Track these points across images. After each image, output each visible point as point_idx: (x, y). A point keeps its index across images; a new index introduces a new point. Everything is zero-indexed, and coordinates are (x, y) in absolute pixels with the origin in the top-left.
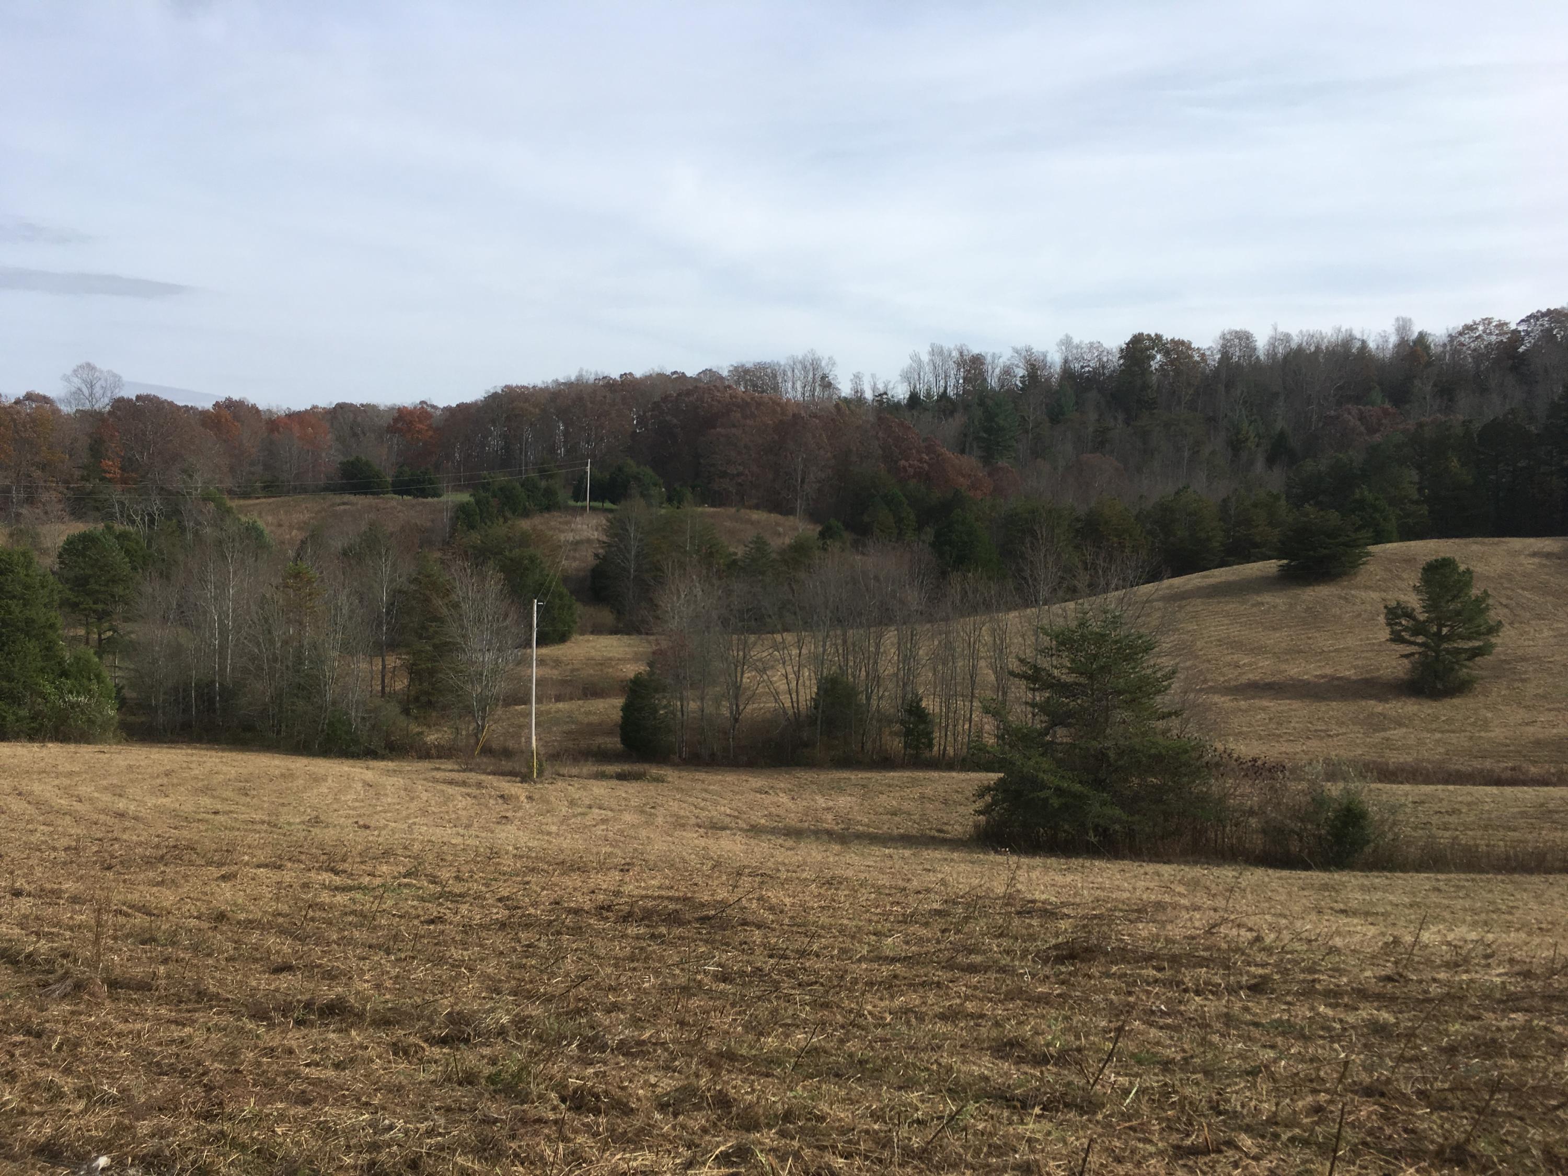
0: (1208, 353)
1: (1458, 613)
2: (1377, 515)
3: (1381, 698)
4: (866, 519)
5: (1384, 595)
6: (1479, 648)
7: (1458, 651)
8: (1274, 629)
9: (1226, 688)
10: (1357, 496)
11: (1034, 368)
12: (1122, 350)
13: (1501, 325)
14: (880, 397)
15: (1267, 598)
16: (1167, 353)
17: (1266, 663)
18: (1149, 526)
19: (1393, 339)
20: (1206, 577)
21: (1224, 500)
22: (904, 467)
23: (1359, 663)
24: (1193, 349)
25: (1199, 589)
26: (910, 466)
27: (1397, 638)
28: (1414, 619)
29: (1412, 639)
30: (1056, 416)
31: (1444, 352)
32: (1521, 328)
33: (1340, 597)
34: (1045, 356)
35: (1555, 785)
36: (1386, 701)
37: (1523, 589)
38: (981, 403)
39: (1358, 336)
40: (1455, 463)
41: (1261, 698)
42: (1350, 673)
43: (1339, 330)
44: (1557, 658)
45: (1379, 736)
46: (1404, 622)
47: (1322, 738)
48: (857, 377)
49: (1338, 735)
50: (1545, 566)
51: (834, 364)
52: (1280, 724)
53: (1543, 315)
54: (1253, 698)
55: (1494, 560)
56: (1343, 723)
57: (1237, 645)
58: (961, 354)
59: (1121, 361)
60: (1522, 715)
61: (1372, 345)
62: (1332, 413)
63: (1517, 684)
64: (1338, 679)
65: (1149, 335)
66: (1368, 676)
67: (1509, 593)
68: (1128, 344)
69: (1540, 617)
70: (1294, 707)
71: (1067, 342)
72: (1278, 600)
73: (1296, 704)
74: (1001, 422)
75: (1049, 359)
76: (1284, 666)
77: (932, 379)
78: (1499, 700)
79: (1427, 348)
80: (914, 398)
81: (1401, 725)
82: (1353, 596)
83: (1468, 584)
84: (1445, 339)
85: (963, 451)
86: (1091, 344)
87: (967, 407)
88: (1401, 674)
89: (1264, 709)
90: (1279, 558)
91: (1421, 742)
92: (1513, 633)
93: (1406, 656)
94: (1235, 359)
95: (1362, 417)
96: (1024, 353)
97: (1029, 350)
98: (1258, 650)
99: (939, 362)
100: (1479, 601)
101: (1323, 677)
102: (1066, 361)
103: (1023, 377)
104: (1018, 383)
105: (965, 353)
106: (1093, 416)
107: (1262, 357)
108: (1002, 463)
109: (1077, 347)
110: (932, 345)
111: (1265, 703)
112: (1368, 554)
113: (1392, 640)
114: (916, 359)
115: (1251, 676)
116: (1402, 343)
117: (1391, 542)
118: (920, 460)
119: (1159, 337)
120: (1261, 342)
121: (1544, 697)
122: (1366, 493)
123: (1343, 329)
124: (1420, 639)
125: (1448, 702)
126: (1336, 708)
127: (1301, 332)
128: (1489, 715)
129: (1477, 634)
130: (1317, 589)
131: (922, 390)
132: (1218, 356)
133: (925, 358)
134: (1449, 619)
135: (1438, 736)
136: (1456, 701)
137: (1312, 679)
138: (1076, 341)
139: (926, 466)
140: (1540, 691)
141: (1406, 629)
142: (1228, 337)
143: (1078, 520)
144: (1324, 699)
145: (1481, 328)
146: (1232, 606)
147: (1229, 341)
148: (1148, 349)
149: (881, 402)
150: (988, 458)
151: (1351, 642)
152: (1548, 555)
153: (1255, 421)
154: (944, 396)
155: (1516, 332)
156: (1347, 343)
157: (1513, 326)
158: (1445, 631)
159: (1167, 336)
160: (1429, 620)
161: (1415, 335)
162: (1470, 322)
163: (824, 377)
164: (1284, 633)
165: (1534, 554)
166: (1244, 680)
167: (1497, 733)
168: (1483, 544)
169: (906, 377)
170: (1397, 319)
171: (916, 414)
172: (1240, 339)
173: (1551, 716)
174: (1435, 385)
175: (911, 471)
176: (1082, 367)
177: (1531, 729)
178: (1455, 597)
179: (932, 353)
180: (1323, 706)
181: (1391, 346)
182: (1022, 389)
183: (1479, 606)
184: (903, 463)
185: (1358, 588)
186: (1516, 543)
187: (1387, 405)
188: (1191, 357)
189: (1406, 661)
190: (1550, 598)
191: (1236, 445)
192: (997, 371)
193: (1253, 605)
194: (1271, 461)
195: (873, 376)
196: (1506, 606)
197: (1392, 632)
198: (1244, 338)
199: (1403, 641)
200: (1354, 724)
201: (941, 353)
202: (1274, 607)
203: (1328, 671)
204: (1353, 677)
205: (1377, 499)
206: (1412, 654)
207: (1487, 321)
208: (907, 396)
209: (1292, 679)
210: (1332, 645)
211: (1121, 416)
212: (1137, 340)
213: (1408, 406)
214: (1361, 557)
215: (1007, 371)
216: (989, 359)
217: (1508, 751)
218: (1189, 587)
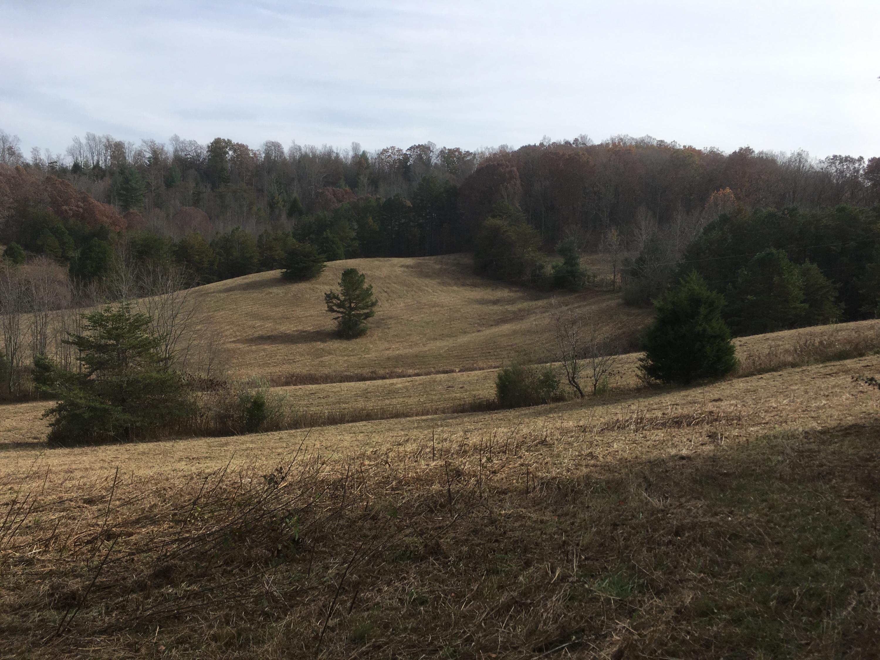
0: (257, 153)
1: (358, 296)
2: (334, 246)
3: (323, 341)
4: (39, 243)
5: (331, 287)
6: (368, 313)
7: (359, 315)
8: (276, 307)
9: (246, 340)
10: (325, 236)
11: (156, 153)
12: (209, 147)
13: (399, 150)
14: (52, 165)
15: (275, 290)
16: (235, 151)
17: (269, 325)
18: (217, 250)
19: (351, 154)
20: (246, 278)
21: (260, 236)
22: (66, 211)
23: (316, 323)
24: (249, 150)
25: (240, 285)
26: (70, 209)
27: (331, 310)
28: (339, 299)
29: (338, 310)
30: (169, 183)
31: (375, 163)
32: (408, 153)
33: (310, 289)
34: (163, 146)
35: (388, 378)
36: (325, 342)
37: (395, 283)
38: (122, 172)
39: (335, 151)
40: (370, 220)
41: (264, 344)
42: (310, 329)
43: (326, 146)
44: (405, 317)
45: (317, 361)
46: (334, 302)
47: (290, 363)
48: (35, 150)
49: (298, 361)
50: (405, 272)
51: (18, 140)
52: (271, 357)
53: (417, 147)
54: (260, 344)
55: (384, 269)
56: (303, 355)
57: (255, 316)
58: (108, 140)
59: (209, 153)
60: (387, 345)
61: (341, 156)
62: (320, 191)
63: (386, 330)
64: (304, 332)
65: (224, 140)
66: (319, 330)
67: (388, 285)
68: (212, 144)
69: (400, 297)
70: (279, 348)
71: (176, 139)
72: (278, 291)
73: (281, 346)
74: (134, 185)
75: (165, 149)
76: (277, 327)
77: (89, 156)
78: (377, 338)
79: (366, 159)
80: (76, 167)
81: (330, 354)
82: (317, 288)
83: (362, 281)
84: (375, 156)
85: (109, 202)
86: (191, 142)
87: (112, 174)
88: (334, 328)
89: (264, 350)
90: (282, 269)
91: (337, 362)
92: (387, 305)
93: (336, 319)
94: (273, 157)
95: (334, 194)
96: (150, 144)
97: (152, 142)
98: (267, 318)
99: (93, 145)
100: (368, 290)
101: (297, 331)
102: (176, 151)
103: (149, 158)
104: (147, 161)
105: (111, 140)
106: (192, 184)
107: (288, 158)
108: (134, 210)
109: (183, 142)
110: (88, 134)
111: (266, 347)
112: (325, 266)
113: (328, 311)
114: (76, 140)
115: (260, 332)
116: (356, 156)
117: (340, 259)
118: (77, 206)
119: (229, 141)
120: (286, 149)
121: (396, 336)
122: (329, 234)
123: (328, 146)
124: (341, 310)
125: (354, 341)
126: (302, 347)
127: (305, 145)
128: (371, 346)
129: (367, 307)
130: (300, 284)
131: (81, 160)
132: (263, 155)
133: (84, 141)
134: (354, 299)
135: (346, 358)
136: (358, 340)
137: (291, 333)
138: (181, 139)
139: (81, 210)
140: (395, 333)
141: (335, 305)
142: (268, 145)
143: (175, 245)
144: (296, 343)
145: (390, 151)
146: (255, 294)
147: (270, 147)
148: (223, 147)
149: (53, 168)
150: (125, 206)
151: (312, 312)
152: (407, 267)
153: (282, 192)
154: (97, 166)
155: (406, 154)
156: (330, 153)
157: (404, 152)
158: (353, 305)
159: (234, 141)
160: (345, 300)
161: (361, 152)
162: (385, 148)
163: (10, 148)
164: (281, 308)
165: (402, 266)
166: (256, 335)
167: (372, 355)
168: (380, 261)
169: (71, 152)
170: (353, 143)
171: (76, 176)
172: (274, 146)
173: (397, 345)
174: (368, 179)
175: (71, 213)
176: (186, 155)
177: (388, 352)
178: (356, 289)
179: (88, 139)
180: (294, 347)
181: (350, 157)
182: (149, 165)
183: (368, 293)
184: (65, 207)
185: (320, 284)
186: (395, 260)
187: (348, 188)
188: (248, 154)
189: (336, 321)
190: (405, 288)
191: (272, 205)
192: (133, 153)
193: (267, 294)
194: (290, 215)
195: (47, 150)
196: (386, 292)
197: (328, 307)
198: (277, 146)
199: (333, 311)
200: (308, 355)
201: (94, 138)
202: (277, 294)
203: (300, 328)
204: (312, 331)
205: (334, 237)
206: (339, 317)
207: (393, 148)
208: (72, 164)
209: (282, 333)
210: (304, 314)
211: (209, 186)
212: (217, 141)
213: (356, 189)
214: (322, 268)
215: (139, 154)
216: (126, 145)
217: (375, 364)
218: (234, 285)
